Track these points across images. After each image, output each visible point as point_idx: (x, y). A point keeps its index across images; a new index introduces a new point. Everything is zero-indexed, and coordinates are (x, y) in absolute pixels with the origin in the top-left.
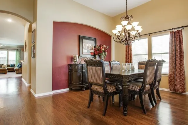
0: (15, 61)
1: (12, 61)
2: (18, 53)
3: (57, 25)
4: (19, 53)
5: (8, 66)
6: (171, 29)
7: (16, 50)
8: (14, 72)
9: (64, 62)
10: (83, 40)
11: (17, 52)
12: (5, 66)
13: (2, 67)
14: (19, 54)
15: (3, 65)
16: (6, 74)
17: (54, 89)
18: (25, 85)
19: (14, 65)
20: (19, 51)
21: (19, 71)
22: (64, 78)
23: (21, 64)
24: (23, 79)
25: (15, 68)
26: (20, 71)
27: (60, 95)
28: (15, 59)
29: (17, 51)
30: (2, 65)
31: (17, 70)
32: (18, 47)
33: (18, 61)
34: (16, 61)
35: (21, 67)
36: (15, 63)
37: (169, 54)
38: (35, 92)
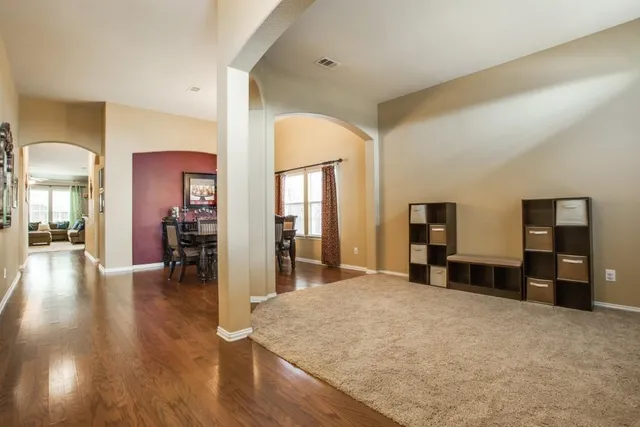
0: (69, 215)
1: (60, 215)
2: (75, 194)
3: (139, 159)
4: (77, 195)
5: (53, 226)
6: (324, 163)
7: (70, 188)
8: (68, 240)
9: (154, 220)
10: (192, 180)
11: (73, 193)
12: (44, 226)
13: (37, 229)
14: (77, 198)
15: (40, 224)
16: (48, 244)
17: (135, 263)
18: (91, 263)
19: (66, 226)
20: (78, 189)
21: (79, 238)
22: (154, 246)
23: (83, 222)
24: (86, 253)
25: (69, 232)
26: (81, 240)
27: (148, 274)
28: (68, 210)
29: (72, 190)
30: (38, 224)
31: (72, 235)
32: (74, 181)
33: (75, 215)
34: (72, 215)
35: (83, 228)
36: (68, 219)
37: (321, 204)
38: (104, 266)
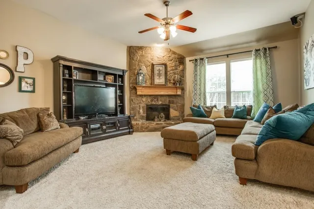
2: (261, 62)
4: (264, 63)
5: (228, 112)
7: (253, 53)
11: (258, 61)
12: (219, 111)
14: (264, 67)
15: (214, 109)
20: (265, 54)
29: (256, 57)
30: (212, 107)
32: (258, 40)
33: (262, 96)
34: (257, 95)
